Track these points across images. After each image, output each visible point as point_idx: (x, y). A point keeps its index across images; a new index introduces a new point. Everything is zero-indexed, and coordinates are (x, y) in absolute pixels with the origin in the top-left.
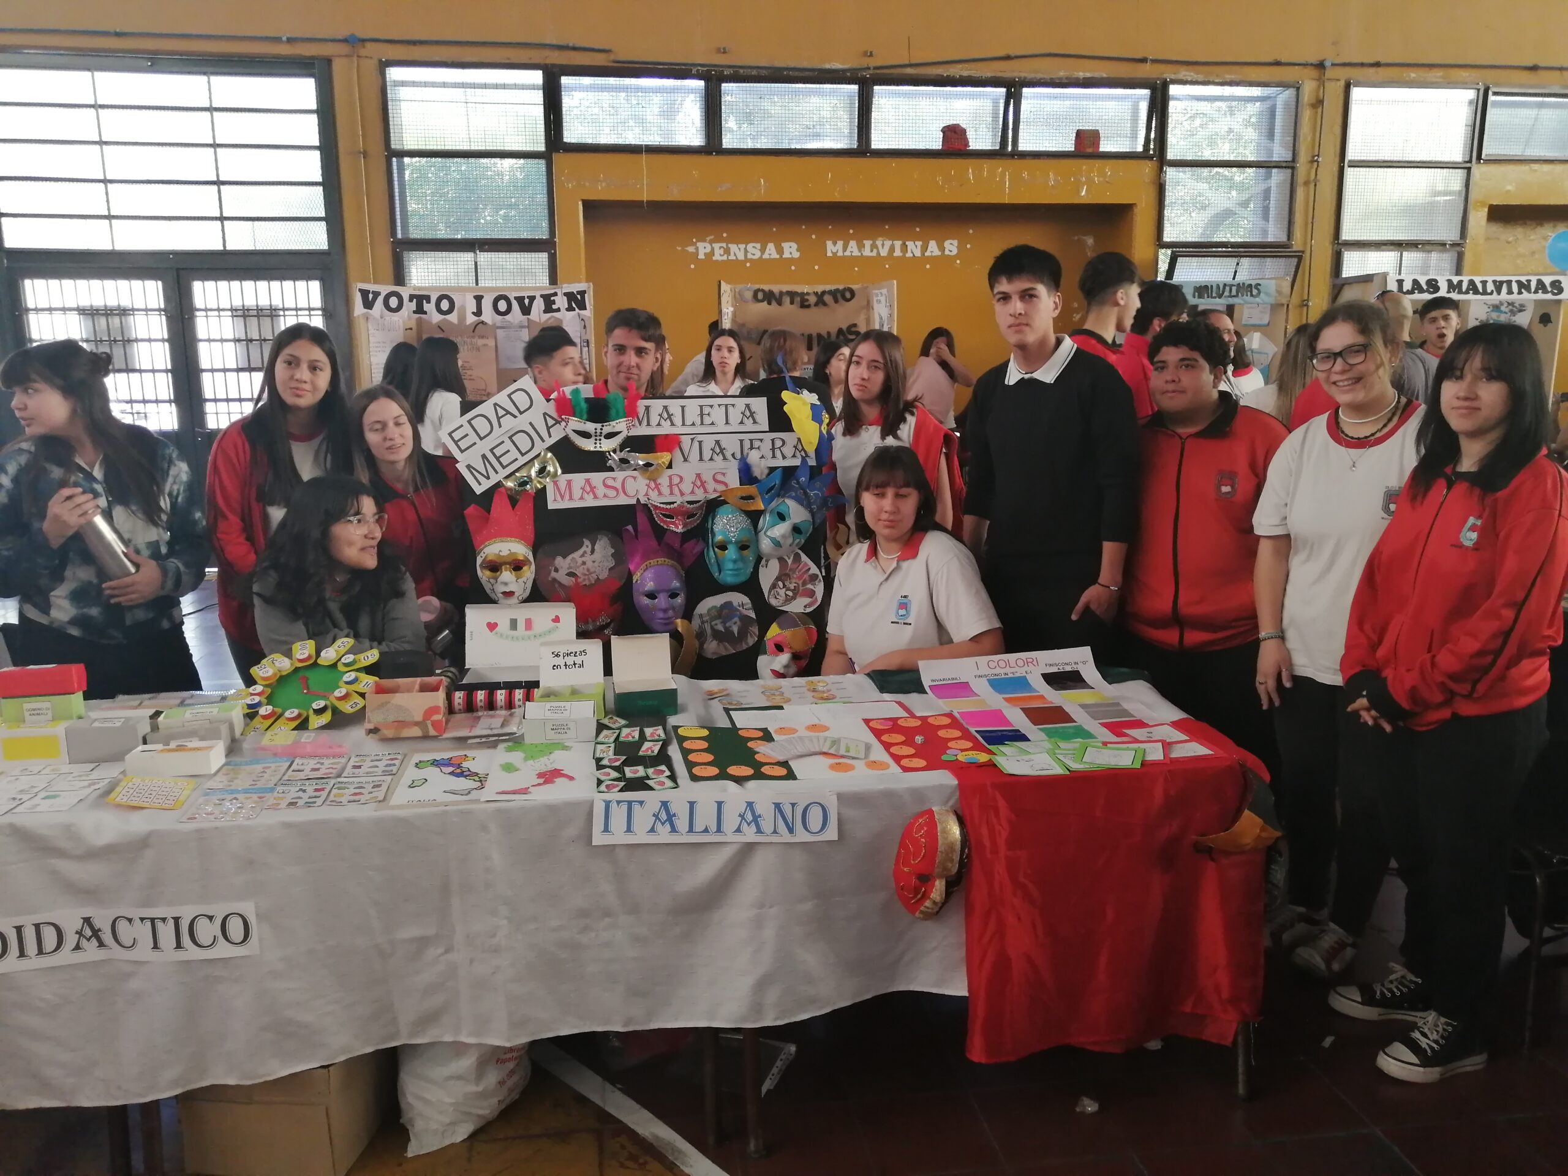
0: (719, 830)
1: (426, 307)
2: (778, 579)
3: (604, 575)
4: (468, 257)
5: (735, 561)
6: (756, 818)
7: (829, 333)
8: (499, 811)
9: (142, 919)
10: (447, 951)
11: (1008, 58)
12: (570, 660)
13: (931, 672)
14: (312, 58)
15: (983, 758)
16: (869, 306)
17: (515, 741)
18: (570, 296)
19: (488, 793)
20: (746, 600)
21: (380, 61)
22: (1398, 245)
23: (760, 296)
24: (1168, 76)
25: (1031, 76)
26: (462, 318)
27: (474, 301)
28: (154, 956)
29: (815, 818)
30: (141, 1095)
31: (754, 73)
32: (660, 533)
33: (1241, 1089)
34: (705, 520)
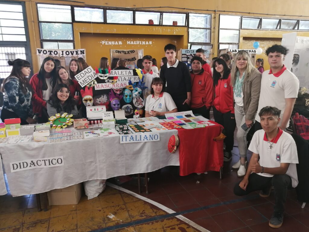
0: (141, 140)
1: (52, 53)
2: (136, 102)
3: (106, 102)
4: (56, 43)
5: (129, 99)
6: (147, 138)
7: (130, 59)
8: (104, 138)
9: (43, 160)
10: (95, 164)
11: (160, 7)
12: (108, 115)
13: (167, 115)
14: (21, 1)
15: (180, 127)
16: (137, 54)
17: (101, 129)
18: (81, 51)
19: (101, 136)
20: (131, 106)
21: (36, 3)
22: (229, 44)
23: (117, 52)
24: (189, 12)
25: (164, 11)
26: (59, 55)
27: (62, 52)
28: (45, 167)
29: (156, 137)
30: (44, 191)
31: (113, 8)
32: (115, 94)
33: (221, 178)
34: (123, 91)
